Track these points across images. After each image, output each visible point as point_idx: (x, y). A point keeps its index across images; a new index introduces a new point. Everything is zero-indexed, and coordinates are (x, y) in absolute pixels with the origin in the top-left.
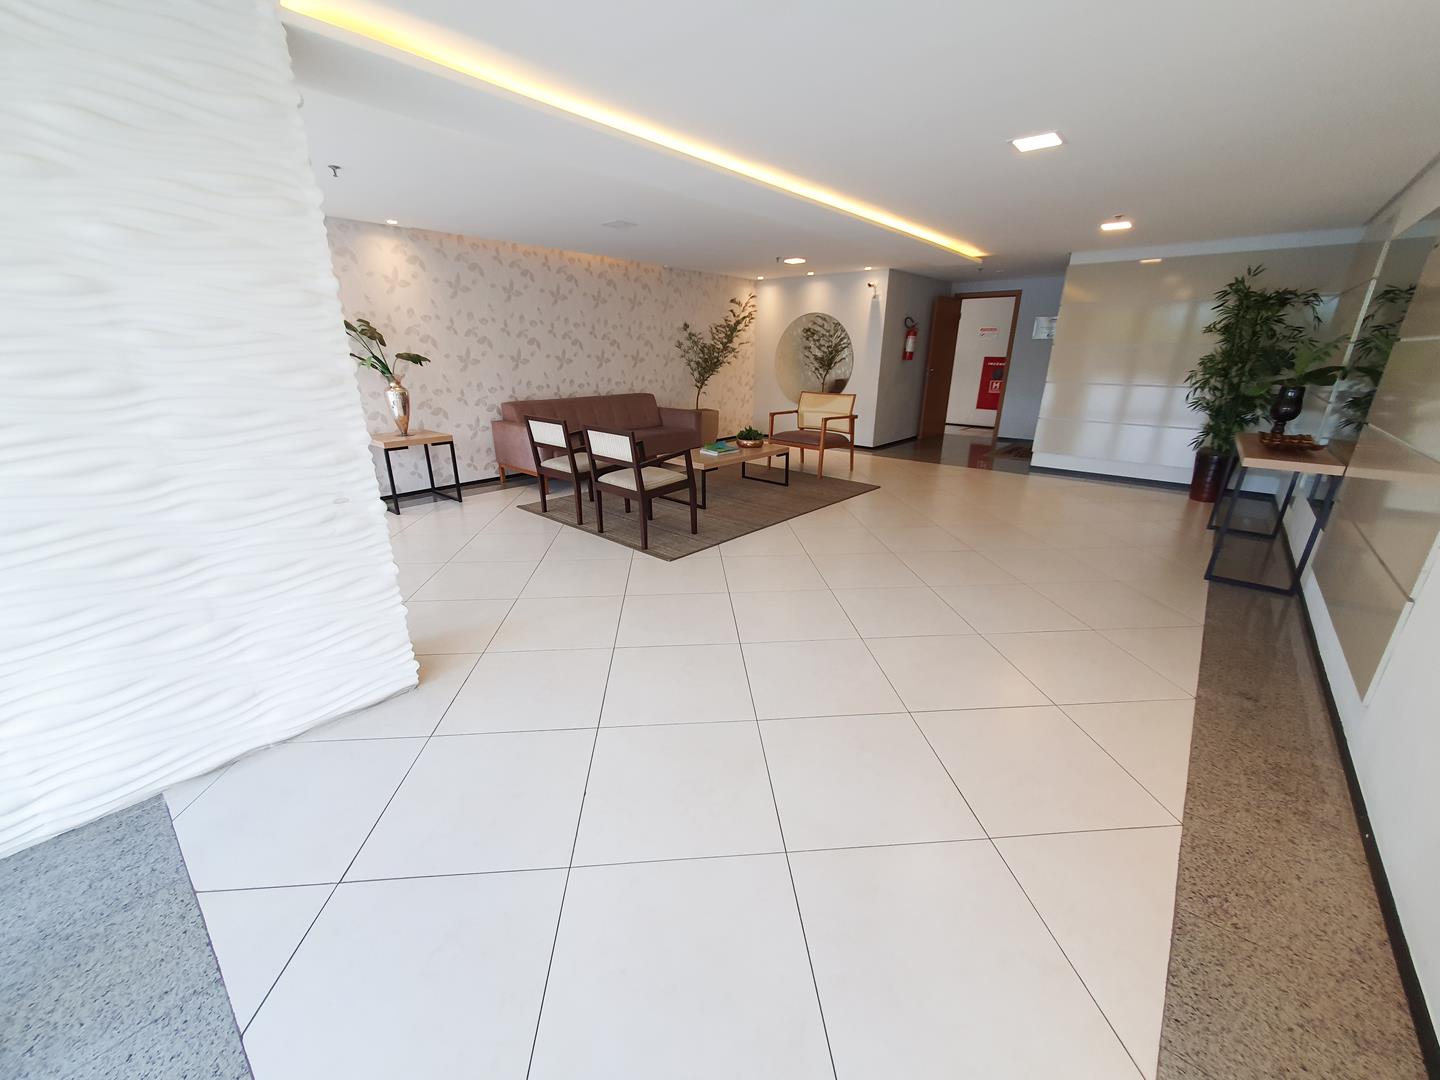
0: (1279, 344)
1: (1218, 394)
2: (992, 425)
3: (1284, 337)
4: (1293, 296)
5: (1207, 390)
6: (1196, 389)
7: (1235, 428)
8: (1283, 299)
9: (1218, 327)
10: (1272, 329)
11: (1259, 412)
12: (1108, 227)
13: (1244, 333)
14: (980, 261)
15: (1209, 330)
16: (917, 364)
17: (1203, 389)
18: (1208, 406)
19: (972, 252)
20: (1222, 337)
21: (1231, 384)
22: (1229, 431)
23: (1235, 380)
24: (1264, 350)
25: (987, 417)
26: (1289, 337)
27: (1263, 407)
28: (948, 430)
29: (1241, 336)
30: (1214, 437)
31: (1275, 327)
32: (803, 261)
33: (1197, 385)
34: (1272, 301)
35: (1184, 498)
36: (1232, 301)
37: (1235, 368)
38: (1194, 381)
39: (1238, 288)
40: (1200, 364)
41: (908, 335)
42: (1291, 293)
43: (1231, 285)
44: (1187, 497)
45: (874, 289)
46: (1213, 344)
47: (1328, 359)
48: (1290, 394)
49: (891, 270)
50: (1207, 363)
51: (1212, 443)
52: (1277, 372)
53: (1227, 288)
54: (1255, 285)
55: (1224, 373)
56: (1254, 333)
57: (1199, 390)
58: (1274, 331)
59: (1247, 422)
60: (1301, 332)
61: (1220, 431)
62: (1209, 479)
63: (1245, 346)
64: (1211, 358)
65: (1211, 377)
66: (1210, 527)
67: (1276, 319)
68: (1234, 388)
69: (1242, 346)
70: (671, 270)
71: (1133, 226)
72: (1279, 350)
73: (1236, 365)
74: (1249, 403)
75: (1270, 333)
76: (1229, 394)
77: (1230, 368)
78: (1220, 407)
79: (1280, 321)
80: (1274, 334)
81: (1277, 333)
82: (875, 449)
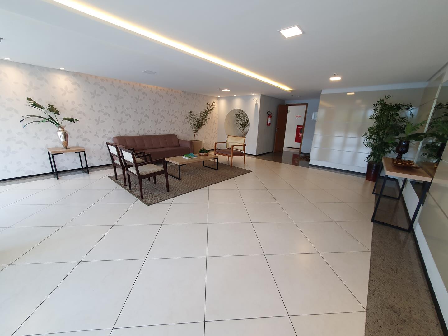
0: (398, 124)
1: (375, 141)
2: (299, 148)
3: (399, 121)
4: (402, 106)
5: (371, 139)
6: (367, 139)
7: (382, 155)
8: (399, 107)
9: (374, 117)
10: (394, 118)
11: (391, 149)
12: (333, 79)
13: (384, 119)
14: (290, 92)
15: (371, 118)
16: (273, 127)
17: (369, 139)
18: (372, 146)
19: (287, 89)
20: (376, 121)
21: (380, 138)
22: (379, 155)
23: (381, 136)
24: (392, 125)
25: (297, 145)
26: (401, 121)
27: (392, 147)
28: (284, 149)
29: (383, 120)
30: (374, 157)
31: (396, 118)
32: (229, 90)
33: (367, 138)
34: (395, 108)
35: (363, 179)
36: (379, 107)
37: (381, 132)
38: (366, 136)
39: (381, 102)
40: (368, 130)
41: (269, 117)
42: (401, 105)
43: (378, 102)
44: (365, 179)
45: (256, 101)
46: (372, 123)
47: (417, 130)
48: (403, 143)
49: (261, 95)
50: (371, 130)
51: (373, 159)
52: (398, 134)
53: (377, 103)
54: (388, 102)
55: (377, 134)
56: (388, 120)
57: (368, 139)
58: (396, 119)
59: (386, 152)
60: (405, 119)
61: (376, 155)
62: (373, 173)
63: (385, 124)
64: (372, 128)
65: (372, 135)
66: (373, 193)
67: (396, 114)
68: (381, 139)
69: (383, 124)
70: (185, 92)
71: (342, 79)
72: (398, 126)
73: (381, 131)
74: (387, 145)
75: (394, 120)
76: (379, 141)
77: (379, 132)
78: (376, 146)
79: (397, 115)
80: (395, 120)
81: (397, 119)
82: (257, 156)
